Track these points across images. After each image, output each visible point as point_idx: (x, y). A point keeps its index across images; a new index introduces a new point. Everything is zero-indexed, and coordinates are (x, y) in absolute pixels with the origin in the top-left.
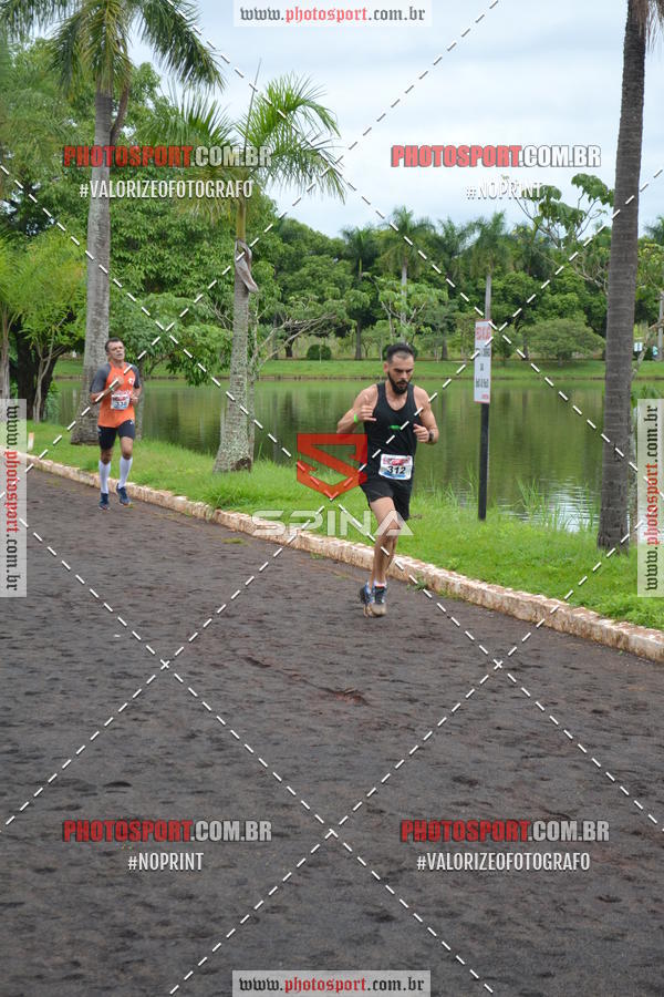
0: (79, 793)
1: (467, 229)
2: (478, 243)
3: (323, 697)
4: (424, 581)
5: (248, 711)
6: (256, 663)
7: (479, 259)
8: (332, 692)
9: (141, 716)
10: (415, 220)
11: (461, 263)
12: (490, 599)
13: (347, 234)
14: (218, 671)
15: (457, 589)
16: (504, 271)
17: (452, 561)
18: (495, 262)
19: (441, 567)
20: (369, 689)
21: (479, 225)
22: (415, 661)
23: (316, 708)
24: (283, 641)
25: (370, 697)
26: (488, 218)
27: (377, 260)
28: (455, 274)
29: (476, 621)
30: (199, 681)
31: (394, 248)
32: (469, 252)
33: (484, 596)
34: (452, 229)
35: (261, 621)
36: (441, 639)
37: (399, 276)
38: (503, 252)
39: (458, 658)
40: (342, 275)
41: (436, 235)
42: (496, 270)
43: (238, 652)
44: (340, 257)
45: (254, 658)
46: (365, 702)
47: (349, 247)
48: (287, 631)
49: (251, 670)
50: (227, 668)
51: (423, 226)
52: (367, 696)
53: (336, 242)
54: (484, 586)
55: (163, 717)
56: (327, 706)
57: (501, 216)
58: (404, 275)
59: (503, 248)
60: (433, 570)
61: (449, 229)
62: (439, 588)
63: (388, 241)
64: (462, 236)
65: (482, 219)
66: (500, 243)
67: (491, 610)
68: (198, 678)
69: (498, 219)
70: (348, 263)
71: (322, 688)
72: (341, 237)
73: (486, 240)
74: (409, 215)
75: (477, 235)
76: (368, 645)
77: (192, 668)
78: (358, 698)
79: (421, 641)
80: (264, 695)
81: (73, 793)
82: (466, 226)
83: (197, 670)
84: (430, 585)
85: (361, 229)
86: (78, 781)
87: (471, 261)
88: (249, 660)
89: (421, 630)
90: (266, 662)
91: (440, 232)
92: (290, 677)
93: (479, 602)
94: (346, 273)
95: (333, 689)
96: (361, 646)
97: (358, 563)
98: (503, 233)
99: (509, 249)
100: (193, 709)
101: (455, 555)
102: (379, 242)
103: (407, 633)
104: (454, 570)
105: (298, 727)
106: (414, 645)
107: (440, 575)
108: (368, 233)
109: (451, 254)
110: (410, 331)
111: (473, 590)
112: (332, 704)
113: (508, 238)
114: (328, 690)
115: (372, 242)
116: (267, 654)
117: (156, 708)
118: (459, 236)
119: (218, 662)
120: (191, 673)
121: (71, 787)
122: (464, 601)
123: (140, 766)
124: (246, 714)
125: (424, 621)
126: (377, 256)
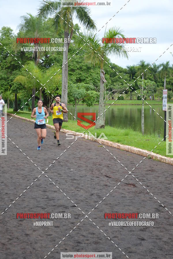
0: (65, 208)
1: (160, 66)
2: (162, 69)
3: (125, 185)
4: (150, 157)
5: (106, 188)
6: (107, 177)
7: (163, 73)
8: (127, 184)
9: (79, 190)
10: (146, 64)
11: (158, 75)
12: (167, 161)
13: (128, 67)
14: (98, 179)
15: (159, 158)
16: (169, 77)
17: (157, 151)
18: (167, 74)
19: (154, 153)
20: (137, 183)
21: (163, 65)
22: (148, 176)
23: (123, 188)
24: (114, 171)
25: (137, 185)
26: (165, 63)
27: (136, 74)
28: (156, 77)
29: (164, 167)
30: (93, 181)
31: (140, 71)
32: (160, 72)
33: (166, 160)
34: (156, 66)
35: (108, 166)
36: (155, 171)
37: (141, 78)
38: (169, 72)
39: (160, 176)
40: (126, 78)
41: (151, 67)
42: (167, 77)
43: (103, 174)
44: (126, 73)
45: (107, 176)
46: (136, 187)
47: (128, 71)
48: (115, 169)
49: (106, 178)
50: (100, 178)
51: (148, 65)
52: (136, 185)
53: (125, 69)
54: (166, 158)
55: (84, 190)
56: (126, 187)
57: (168, 62)
58: (143, 78)
59: (169, 71)
60: (153, 154)
61: (155, 66)
62: (154, 158)
63: (139, 69)
64: (158, 67)
65: (163, 63)
66: (168, 69)
67: (168, 164)
68: (93, 180)
69: (168, 63)
70: (128, 75)
71: (124, 183)
72: (126, 68)
73: (164, 68)
74: (144, 62)
75: (162, 67)
76: (136, 172)
77: (91, 178)
78: (134, 185)
79: (150, 171)
80: (110, 185)
81: (63, 208)
82: (159, 65)
83: (93, 178)
84: (152, 157)
85: (132, 66)
86: (64, 205)
87: (160, 74)
88: (106, 176)
89: (149, 169)
90: (110, 176)
91: (152, 67)
92: (117, 180)
93: (164, 162)
94: (128, 77)
95: (127, 183)
96: (134, 172)
97: (133, 152)
98: (169, 67)
99: (170, 71)
100: (92, 188)
101: (158, 150)
102: (137, 69)
103: (146, 169)
104: (158, 154)
105: (119, 193)
106: (148, 172)
107: (154, 155)
108: (133, 67)
109: (155, 72)
110: (146, 92)
111: (163, 159)
112: (127, 187)
113: (170, 68)
114: (126, 183)
115: (134, 69)
116: (110, 174)
117: (83, 188)
118: (157, 67)
119: (98, 176)
120: (91, 179)
121: (62, 207)
122: (160, 161)
123: (79, 202)
124: (105, 189)
125: (150, 167)
126: (136, 73)
